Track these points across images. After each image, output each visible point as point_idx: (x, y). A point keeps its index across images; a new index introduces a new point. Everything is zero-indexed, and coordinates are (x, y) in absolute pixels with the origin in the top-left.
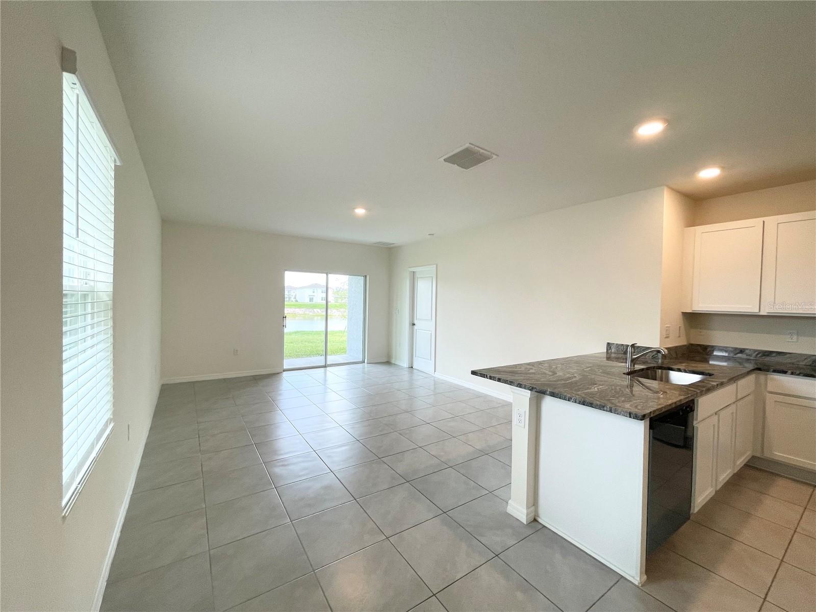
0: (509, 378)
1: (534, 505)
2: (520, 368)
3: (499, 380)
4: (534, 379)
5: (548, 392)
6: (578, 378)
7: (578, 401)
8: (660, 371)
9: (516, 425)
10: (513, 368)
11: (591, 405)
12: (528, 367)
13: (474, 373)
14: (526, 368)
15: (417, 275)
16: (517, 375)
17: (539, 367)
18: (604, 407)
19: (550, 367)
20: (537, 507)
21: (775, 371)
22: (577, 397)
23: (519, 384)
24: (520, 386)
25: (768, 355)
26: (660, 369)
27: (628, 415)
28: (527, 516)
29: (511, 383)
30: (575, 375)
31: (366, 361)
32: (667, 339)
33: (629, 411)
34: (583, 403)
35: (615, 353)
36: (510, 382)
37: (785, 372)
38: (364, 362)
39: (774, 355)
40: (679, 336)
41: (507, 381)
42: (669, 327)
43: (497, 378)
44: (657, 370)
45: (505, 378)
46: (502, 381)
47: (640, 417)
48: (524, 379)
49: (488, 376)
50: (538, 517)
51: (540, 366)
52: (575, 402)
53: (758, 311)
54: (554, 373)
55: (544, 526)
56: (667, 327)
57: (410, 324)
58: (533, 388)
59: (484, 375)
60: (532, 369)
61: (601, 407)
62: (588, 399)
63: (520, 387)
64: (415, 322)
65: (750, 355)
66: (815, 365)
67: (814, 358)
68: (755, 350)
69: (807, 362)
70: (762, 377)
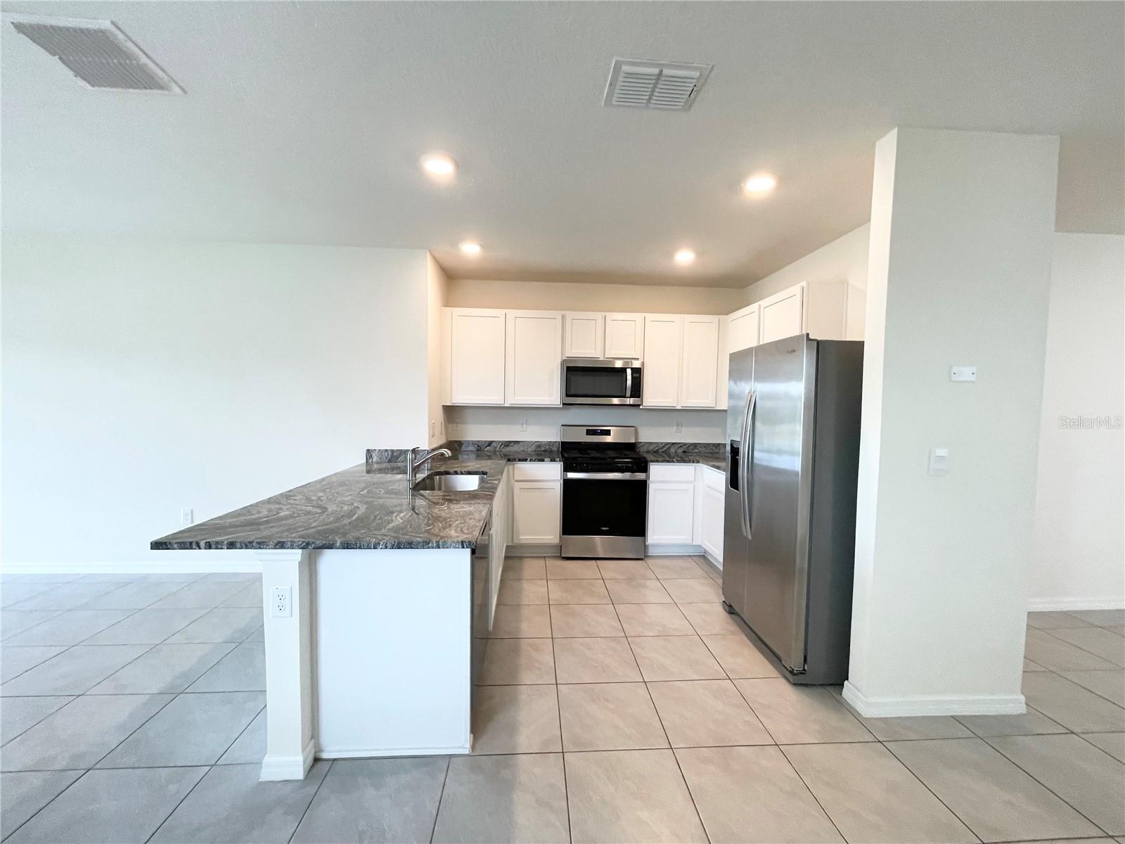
0: (253, 536)
2: (259, 513)
3: (232, 545)
4: (300, 527)
5: (338, 544)
6: (362, 509)
7: (389, 545)
8: (438, 477)
10: (244, 515)
11: (410, 545)
12: (273, 507)
13: (158, 545)
14: (270, 510)
16: (262, 527)
17: (289, 504)
18: (429, 543)
19: (308, 499)
21: (519, 461)
22: (387, 538)
23: (279, 542)
24: (281, 545)
25: (508, 445)
27: (461, 546)
29: (261, 545)
30: (356, 504)
32: (433, 438)
33: (460, 539)
34: (399, 546)
35: (378, 463)
36: (258, 543)
37: (526, 460)
39: (512, 444)
41: (252, 542)
43: (225, 544)
44: (435, 477)
45: (242, 540)
48: (283, 532)
49: (202, 543)
51: (291, 501)
52: (386, 548)
53: (503, 403)
54: (324, 509)
55: (334, 760)
56: (433, 423)
58: (308, 544)
59: (191, 542)
60: (281, 509)
61: (425, 544)
62: (404, 539)
63: (282, 548)
65: (496, 447)
66: (539, 449)
67: (537, 443)
68: (499, 442)
69: (533, 448)
70: (511, 467)
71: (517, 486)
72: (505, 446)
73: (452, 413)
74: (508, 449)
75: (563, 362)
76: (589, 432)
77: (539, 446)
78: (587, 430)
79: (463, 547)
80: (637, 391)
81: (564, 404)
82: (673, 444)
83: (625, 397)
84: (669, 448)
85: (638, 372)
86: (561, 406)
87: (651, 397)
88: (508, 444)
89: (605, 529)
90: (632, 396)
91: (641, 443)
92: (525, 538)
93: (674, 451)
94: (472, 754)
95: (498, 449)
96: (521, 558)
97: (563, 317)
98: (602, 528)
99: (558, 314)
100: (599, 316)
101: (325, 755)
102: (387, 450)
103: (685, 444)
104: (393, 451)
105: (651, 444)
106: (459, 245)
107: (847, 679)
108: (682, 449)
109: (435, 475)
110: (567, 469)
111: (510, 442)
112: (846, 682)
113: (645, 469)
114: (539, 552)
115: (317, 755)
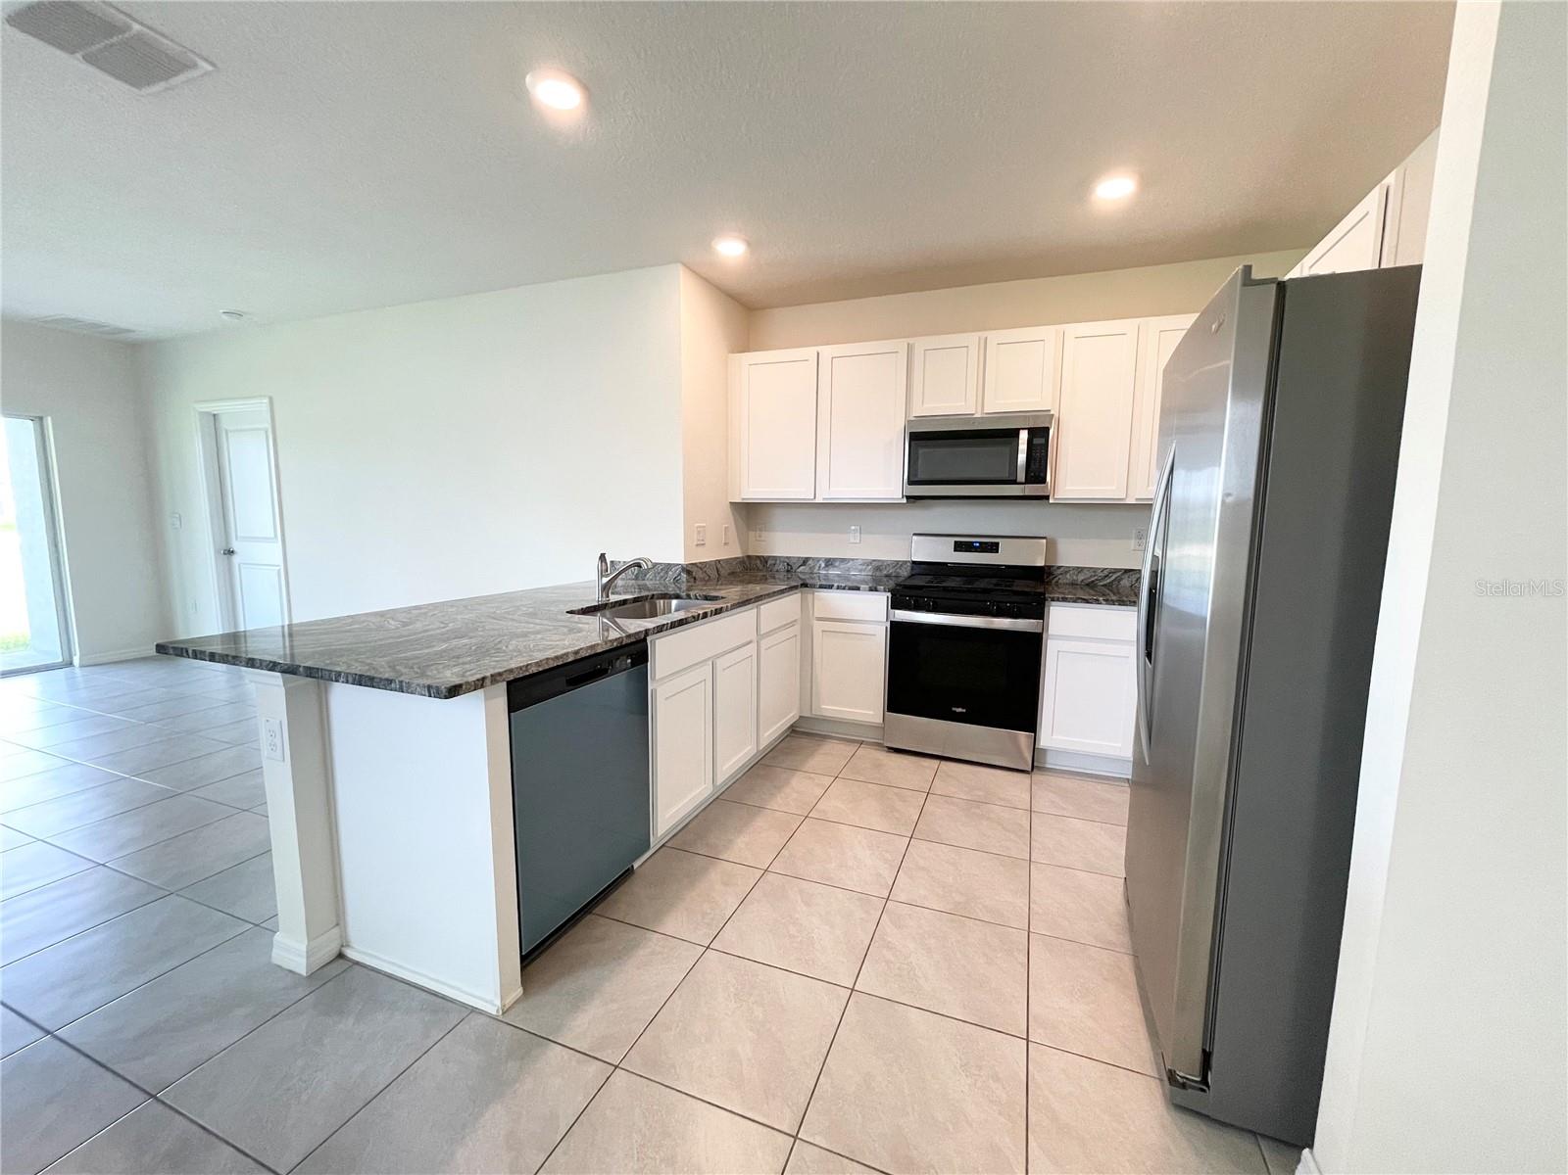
1: (337, 925)
3: (212, 657)
5: (302, 670)
7: (350, 679)
8: (662, 601)
9: (268, 758)
11: (370, 682)
13: (161, 650)
15: (225, 424)
18: (391, 682)
20: (345, 927)
21: (821, 586)
22: (361, 668)
23: (249, 660)
24: (251, 663)
25: (831, 565)
26: (662, 598)
28: (308, 957)
31: (76, 661)
32: (700, 548)
34: (359, 680)
36: (233, 658)
38: (71, 664)
39: (837, 563)
40: (726, 544)
41: (227, 656)
42: (704, 527)
43: (207, 654)
44: (658, 601)
46: (217, 657)
47: (444, 691)
49: (190, 652)
50: (348, 946)
53: (814, 496)
55: (357, 963)
56: (700, 527)
57: (217, 552)
58: (274, 665)
59: (182, 649)
61: (387, 685)
62: (377, 671)
63: (253, 666)
64: (235, 546)
65: (813, 567)
66: (878, 574)
67: (876, 564)
68: (818, 559)
69: (869, 571)
70: (810, 596)
71: (818, 626)
72: (827, 566)
73: (750, 513)
74: (830, 570)
75: (909, 422)
76: (959, 547)
77: (879, 568)
78: (956, 542)
79: (430, 696)
80: (1037, 470)
81: (908, 497)
82: (1127, 571)
83: (1014, 482)
84: (1119, 580)
85: (1040, 435)
86: (905, 501)
88: (831, 563)
89: (959, 710)
90: (1029, 480)
91: (1059, 567)
92: (829, 707)
93: (1128, 584)
94: (501, 1018)
95: (816, 570)
96: (825, 737)
97: (910, 348)
98: (954, 709)
99: (901, 345)
100: (972, 339)
101: (350, 953)
105: (1080, 570)
106: (713, 243)
107: (1311, 1146)
109: (659, 598)
110: (897, 603)
111: (835, 559)
112: (1306, 1151)
113: (1039, 613)
114: (851, 734)
115: (343, 949)
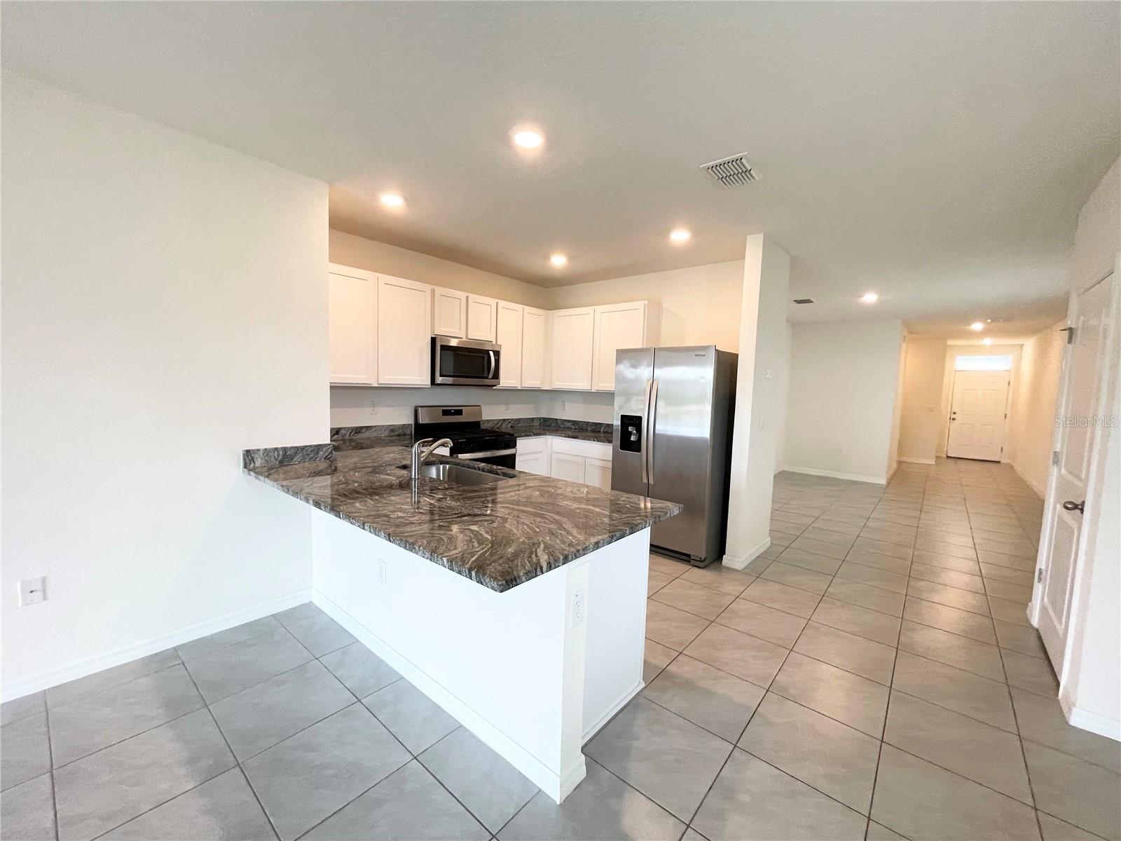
25: (359, 432)
39: (364, 430)
65: (345, 435)
67: (391, 428)
68: (349, 428)
69: (387, 433)
72: (356, 433)
74: (359, 436)
76: (445, 413)
77: (392, 431)
78: (443, 411)
80: (497, 373)
82: (504, 420)
83: (487, 378)
85: (497, 355)
87: (508, 378)
88: (358, 430)
90: (493, 377)
95: (347, 437)
97: (433, 291)
99: (431, 289)
102: (276, 449)
103: (512, 420)
104: (285, 449)
108: (510, 425)
111: (362, 428)
